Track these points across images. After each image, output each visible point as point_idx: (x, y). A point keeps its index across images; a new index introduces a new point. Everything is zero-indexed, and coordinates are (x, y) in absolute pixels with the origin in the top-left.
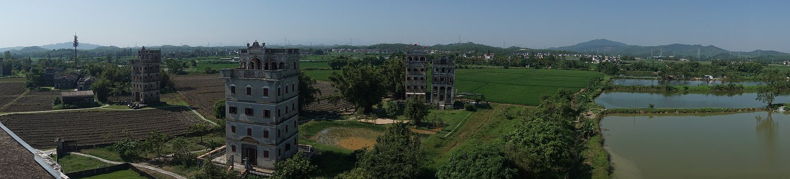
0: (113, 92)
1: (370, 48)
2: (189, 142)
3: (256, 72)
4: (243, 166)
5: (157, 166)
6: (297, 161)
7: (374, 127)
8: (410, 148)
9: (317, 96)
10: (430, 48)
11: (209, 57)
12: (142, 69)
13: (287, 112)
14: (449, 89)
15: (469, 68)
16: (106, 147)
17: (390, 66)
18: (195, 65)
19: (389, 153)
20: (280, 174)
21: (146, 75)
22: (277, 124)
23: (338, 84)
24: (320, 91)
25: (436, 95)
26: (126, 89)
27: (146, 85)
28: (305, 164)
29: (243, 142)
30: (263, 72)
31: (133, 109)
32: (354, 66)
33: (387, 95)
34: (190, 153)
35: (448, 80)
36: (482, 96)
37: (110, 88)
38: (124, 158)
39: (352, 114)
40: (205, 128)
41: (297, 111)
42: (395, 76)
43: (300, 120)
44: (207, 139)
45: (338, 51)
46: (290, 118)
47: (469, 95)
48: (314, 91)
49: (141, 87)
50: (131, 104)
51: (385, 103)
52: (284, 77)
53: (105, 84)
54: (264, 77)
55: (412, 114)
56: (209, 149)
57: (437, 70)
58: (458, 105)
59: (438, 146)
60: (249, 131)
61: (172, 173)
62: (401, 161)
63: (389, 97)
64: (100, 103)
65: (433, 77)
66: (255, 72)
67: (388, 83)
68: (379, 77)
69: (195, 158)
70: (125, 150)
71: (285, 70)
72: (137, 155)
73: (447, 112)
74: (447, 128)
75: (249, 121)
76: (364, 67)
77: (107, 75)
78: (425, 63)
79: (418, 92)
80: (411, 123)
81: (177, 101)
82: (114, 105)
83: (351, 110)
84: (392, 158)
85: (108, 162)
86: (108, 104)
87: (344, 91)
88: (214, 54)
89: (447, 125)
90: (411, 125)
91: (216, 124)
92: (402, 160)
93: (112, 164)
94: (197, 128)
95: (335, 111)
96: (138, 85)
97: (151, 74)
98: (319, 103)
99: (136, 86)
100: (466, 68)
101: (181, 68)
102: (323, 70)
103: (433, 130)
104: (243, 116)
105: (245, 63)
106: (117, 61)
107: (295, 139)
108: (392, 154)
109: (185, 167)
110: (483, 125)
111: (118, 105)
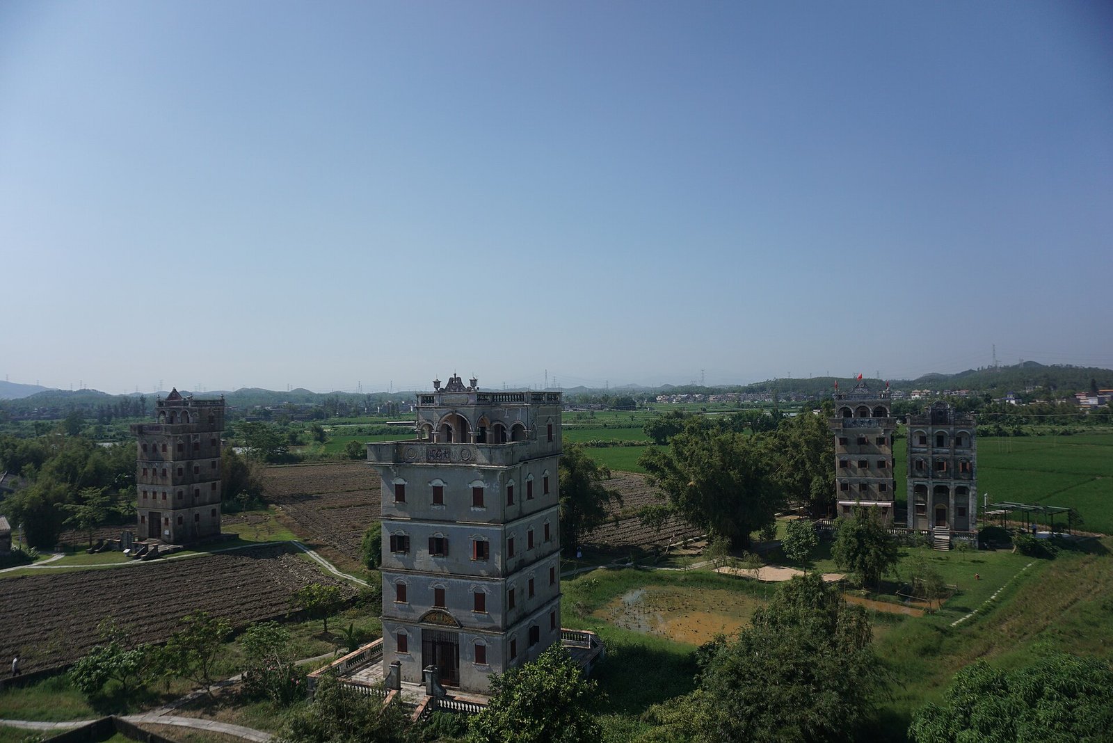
0: (78, 516)
1: (750, 390)
2: (293, 635)
3: (455, 448)
4: (423, 689)
5: (199, 713)
6: (547, 669)
7: (752, 587)
8: (834, 644)
9: (613, 508)
10: (908, 386)
11: (359, 419)
12: (170, 448)
13: (531, 546)
14: (962, 491)
15: (1027, 435)
16: (43, 683)
17: (794, 434)
18: (321, 437)
19: (777, 656)
20: (505, 704)
21: (181, 464)
22: (506, 574)
23: (663, 477)
24: (619, 497)
25: (923, 509)
26: (122, 507)
27: (180, 493)
28: (569, 675)
29: (425, 625)
30: (471, 448)
31: (139, 561)
32: (702, 434)
33: (787, 506)
34: (291, 665)
35: (956, 466)
36: (1072, 515)
37: (69, 507)
38: (98, 703)
39: (699, 554)
40: (334, 596)
41: (556, 543)
42: (809, 459)
43: (565, 567)
44: (338, 624)
45: (670, 400)
46: (538, 560)
47: (1027, 511)
48: (605, 496)
49: (165, 497)
50: (134, 547)
51: (783, 527)
52: (524, 460)
53: (51, 495)
54: (474, 461)
55: (855, 556)
56: (344, 650)
57: (923, 440)
58: (992, 538)
59: (927, 651)
60: (440, 597)
61: (238, 727)
62: (808, 679)
63: (794, 513)
64: (32, 552)
65: (912, 460)
66: (453, 449)
67: (791, 475)
68: (765, 460)
69: (304, 677)
70: (102, 680)
71: (525, 444)
72: (144, 688)
73: (957, 556)
74: (959, 602)
75: (438, 569)
76: (726, 436)
77: (59, 469)
78: (888, 422)
79: (869, 499)
80: (852, 581)
81: (270, 530)
82: (81, 556)
83: (698, 544)
84: (784, 668)
85: (46, 726)
86: (60, 552)
87: (679, 495)
88: (371, 411)
89: (959, 594)
90: (852, 587)
91: (364, 584)
92: (812, 676)
93: (59, 731)
94: (312, 597)
95: (658, 546)
96: (155, 493)
97: (196, 463)
98: (617, 525)
99: (150, 495)
100: (1018, 433)
101: (284, 445)
102: (633, 445)
103: (916, 604)
104: (423, 558)
105: (431, 428)
106: (99, 430)
107: (553, 615)
108: (783, 657)
109: (278, 707)
110: (1076, 600)
111: (92, 552)
